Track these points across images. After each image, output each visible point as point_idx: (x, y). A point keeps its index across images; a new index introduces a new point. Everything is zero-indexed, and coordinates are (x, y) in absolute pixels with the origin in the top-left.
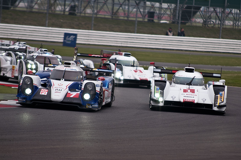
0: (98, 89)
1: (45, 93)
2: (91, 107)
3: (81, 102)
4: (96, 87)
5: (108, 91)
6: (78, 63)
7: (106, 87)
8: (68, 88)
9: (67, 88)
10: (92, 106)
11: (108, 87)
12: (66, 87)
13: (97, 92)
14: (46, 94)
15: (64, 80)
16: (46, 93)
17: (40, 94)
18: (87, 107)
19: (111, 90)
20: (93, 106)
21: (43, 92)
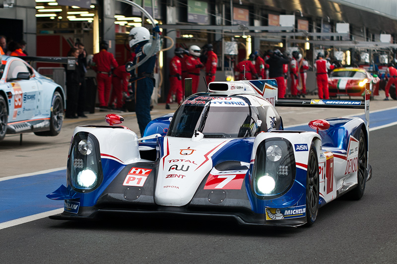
0: (302, 158)
1: (140, 180)
2: (279, 217)
3: (249, 204)
4: (296, 153)
5: (344, 158)
6: (267, 87)
7: (340, 147)
8: (210, 162)
9: (207, 159)
10: (283, 212)
11: (345, 147)
12: (206, 156)
13: (297, 166)
14: (141, 184)
15: (201, 135)
16: (144, 178)
17: (125, 184)
18: (267, 219)
19: (357, 153)
20: (287, 212)
21: (134, 179)
